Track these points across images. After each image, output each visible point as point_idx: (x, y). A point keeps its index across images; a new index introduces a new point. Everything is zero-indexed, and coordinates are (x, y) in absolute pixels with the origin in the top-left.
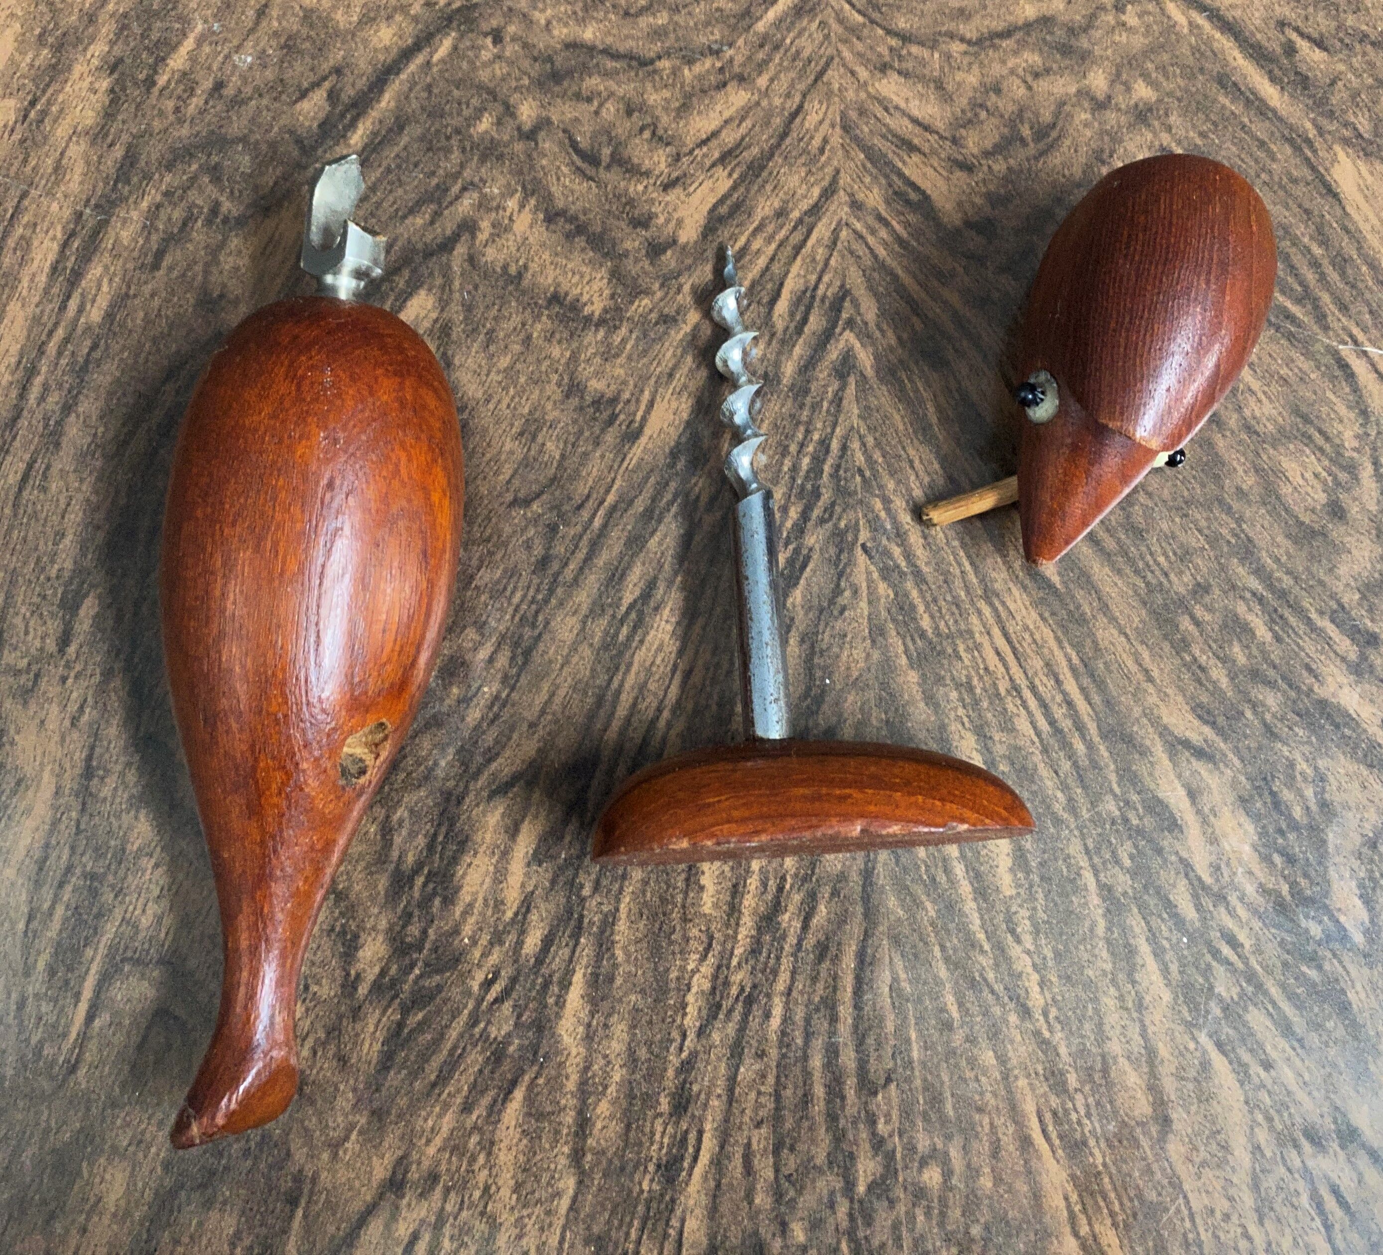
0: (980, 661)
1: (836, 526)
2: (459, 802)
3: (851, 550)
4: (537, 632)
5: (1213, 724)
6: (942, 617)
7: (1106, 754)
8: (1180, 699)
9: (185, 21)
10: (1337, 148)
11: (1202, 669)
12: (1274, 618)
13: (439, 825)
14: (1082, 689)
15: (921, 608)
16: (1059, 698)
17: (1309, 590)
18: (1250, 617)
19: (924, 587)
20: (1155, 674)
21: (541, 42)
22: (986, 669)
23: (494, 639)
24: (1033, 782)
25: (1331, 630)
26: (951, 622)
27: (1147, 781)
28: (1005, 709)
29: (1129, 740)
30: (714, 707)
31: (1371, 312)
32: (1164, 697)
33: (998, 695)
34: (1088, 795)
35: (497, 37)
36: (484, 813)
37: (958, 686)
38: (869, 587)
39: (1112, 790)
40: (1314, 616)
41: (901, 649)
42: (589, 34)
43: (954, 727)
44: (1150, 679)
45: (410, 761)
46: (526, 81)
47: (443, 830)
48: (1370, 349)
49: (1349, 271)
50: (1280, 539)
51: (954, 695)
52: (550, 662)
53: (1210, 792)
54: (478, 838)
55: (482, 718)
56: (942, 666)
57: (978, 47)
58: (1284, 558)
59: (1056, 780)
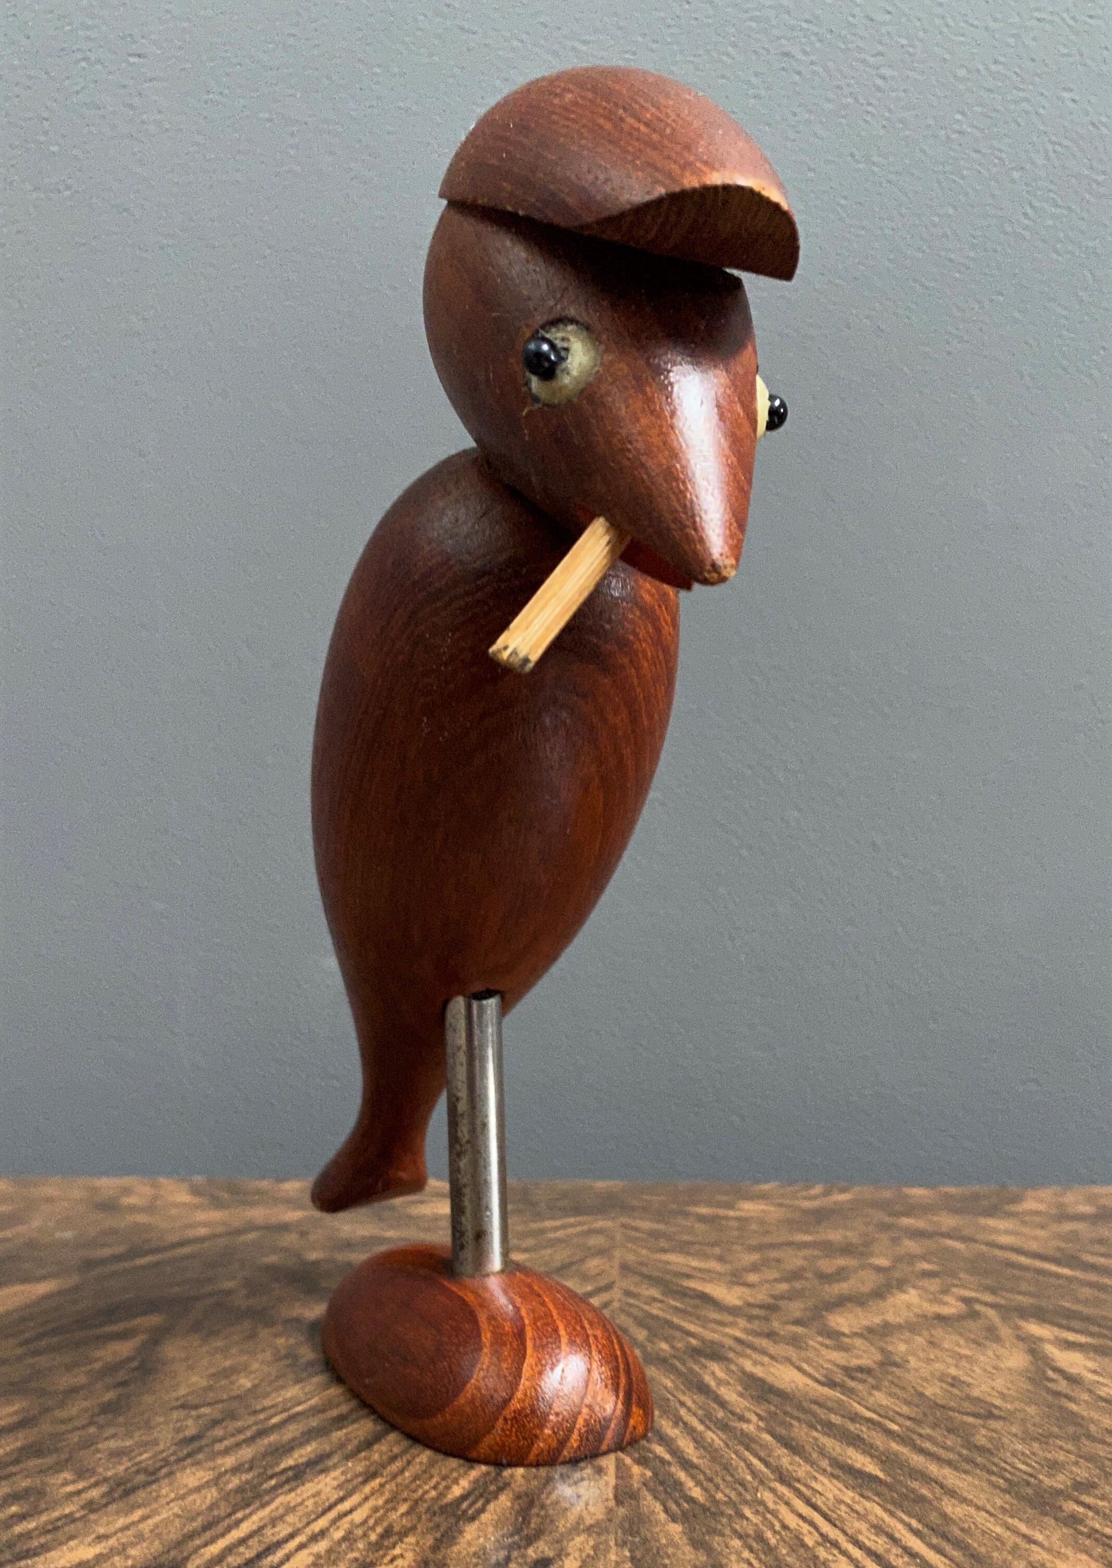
4: (153, 1478)
22: (785, 1527)
23: (92, 1480)
26: (733, 1495)
28: (815, 1556)
30: (373, 1537)
33: (803, 1545)
37: (740, 1537)
41: (658, 1507)
51: (736, 1543)
52: (158, 1496)
55: (36, 1528)
56: (720, 1522)
57: (759, 1248)
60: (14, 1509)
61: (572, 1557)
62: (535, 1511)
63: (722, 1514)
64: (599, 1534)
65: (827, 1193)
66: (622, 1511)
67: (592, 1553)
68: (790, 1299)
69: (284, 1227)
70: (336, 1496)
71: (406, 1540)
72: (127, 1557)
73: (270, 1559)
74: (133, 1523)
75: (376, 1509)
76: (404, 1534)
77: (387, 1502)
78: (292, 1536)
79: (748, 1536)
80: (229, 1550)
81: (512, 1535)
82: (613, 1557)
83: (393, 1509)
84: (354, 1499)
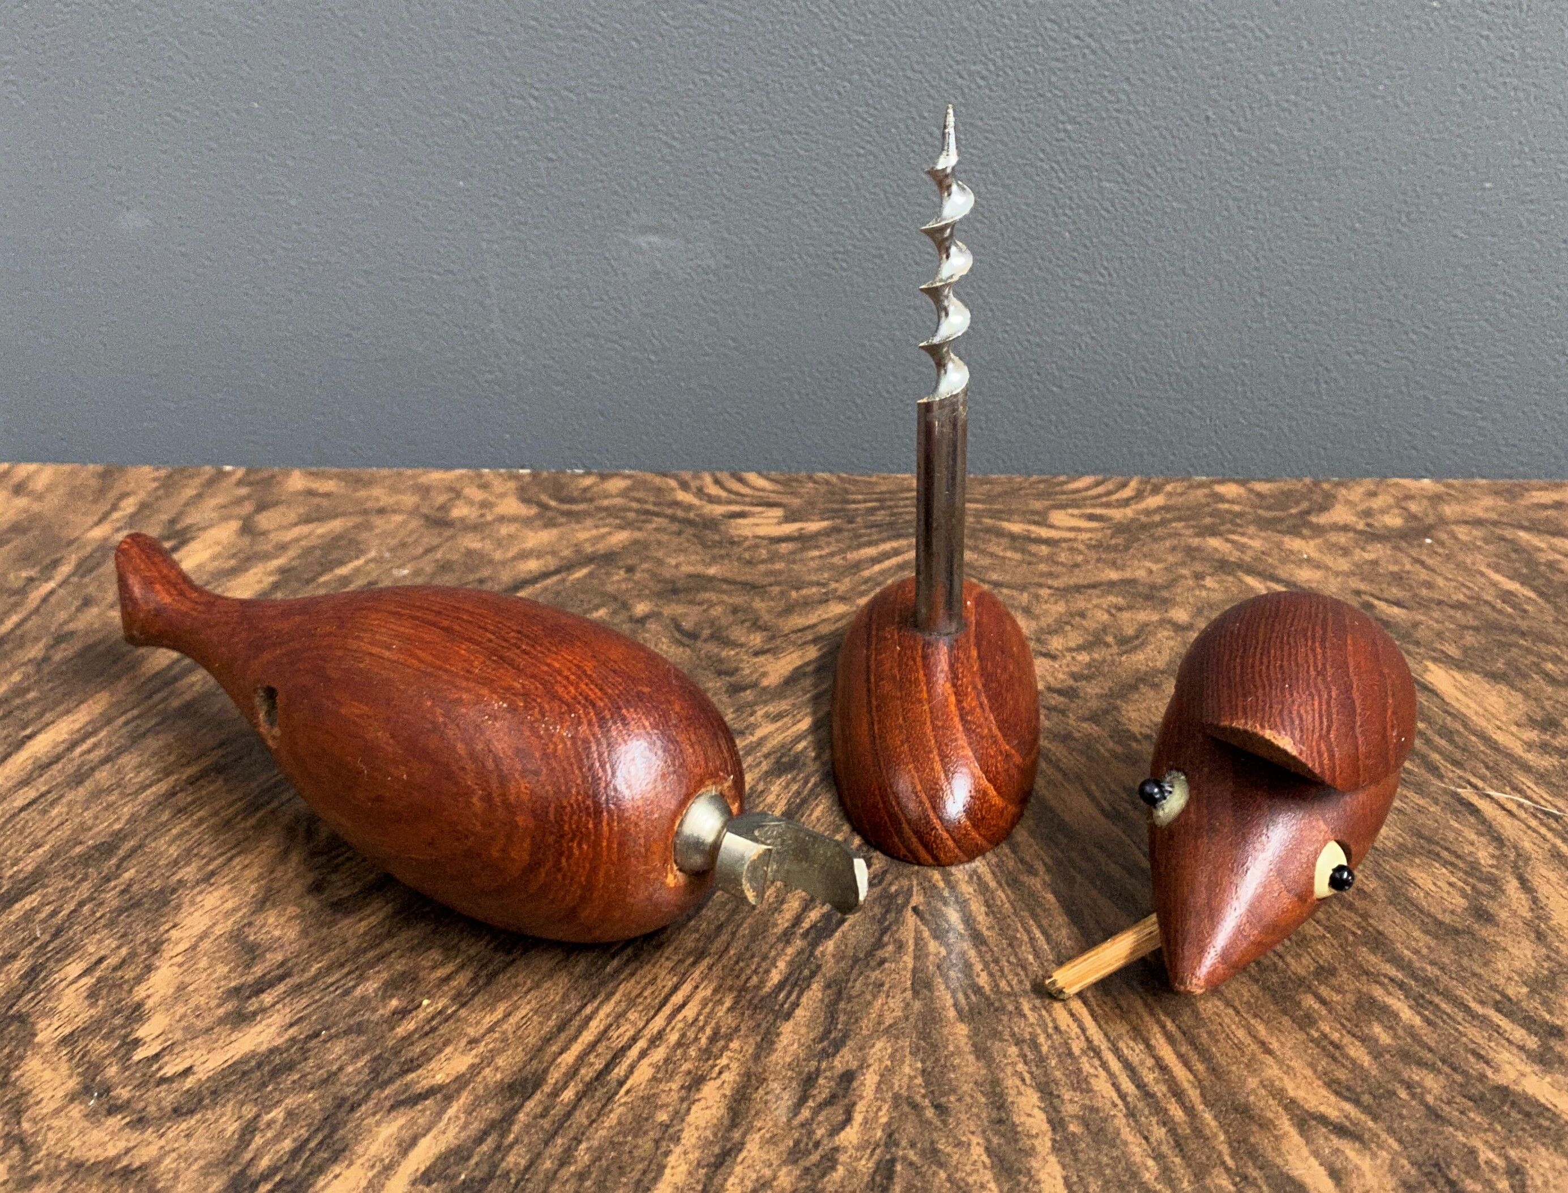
0: (1048, 1020)
1: (885, 891)
2: (352, 1109)
3: (900, 911)
4: (511, 957)
5: (1357, 1102)
6: (1003, 976)
7: (1214, 1124)
8: (1309, 1072)
9: (362, 552)
10: (1428, 663)
11: (1337, 1047)
12: (1419, 1003)
13: (318, 1130)
14: (1180, 1056)
15: (979, 968)
16: (1150, 1062)
17: (1463, 981)
18: (1390, 1001)
19: (984, 949)
20: (1275, 1045)
21: (667, 573)
22: (1056, 1028)
23: (460, 959)
24: (1114, 1146)
25: (1497, 1018)
26: (1014, 982)
27: (1270, 1154)
28: (1080, 1070)
29: (1244, 1110)
30: (704, 1041)
31: (1487, 768)
32: (1289, 1070)
33: (1070, 1054)
34: (1189, 1166)
35: (630, 570)
36: (378, 1124)
37: (1019, 1042)
38: (916, 944)
39: (1223, 1163)
40: (1473, 1005)
41: (949, 1002)
42: (712, 571)
43: (1011, 1082)
44: (1269, 1052)
45: (311, 1062)
46: (647, 592)
47: (320, 1136)
48: (1492, 793)
49: (1457, 739)
50: (1417, 934)
51: (1013, 1050)
52: (518, 984)
53: (1361, 1175)
54: (359, 1149)
55: (415, 1030)
56: (1000, 1021)
57: (1065, 592)
58: (1425, 951)
59: (1145, 1146)
60: (394, 1003)
61: (871, 1070)
62: (842, 1005)
63: (1003, 1008)
64: (897, 1038)
65: (1139, 496)
66: (917, 1005)
67: (889, 1063)
68: (1088, 678)
69: (609, 558)
70: (670, 984)
71: (732, 1045)
72: (497, 1069)
73: (616, 1071)
74: (496, 1023)
75: (704, 1003)
76: (729, 1038)
77: (715, 991)
78: (634, 1039)
79: (1023, 1041)
80: (581, 1059)
81: (821, 1040)
82: (907, 1070)
83: (720, 1002)
84: (686, 988)
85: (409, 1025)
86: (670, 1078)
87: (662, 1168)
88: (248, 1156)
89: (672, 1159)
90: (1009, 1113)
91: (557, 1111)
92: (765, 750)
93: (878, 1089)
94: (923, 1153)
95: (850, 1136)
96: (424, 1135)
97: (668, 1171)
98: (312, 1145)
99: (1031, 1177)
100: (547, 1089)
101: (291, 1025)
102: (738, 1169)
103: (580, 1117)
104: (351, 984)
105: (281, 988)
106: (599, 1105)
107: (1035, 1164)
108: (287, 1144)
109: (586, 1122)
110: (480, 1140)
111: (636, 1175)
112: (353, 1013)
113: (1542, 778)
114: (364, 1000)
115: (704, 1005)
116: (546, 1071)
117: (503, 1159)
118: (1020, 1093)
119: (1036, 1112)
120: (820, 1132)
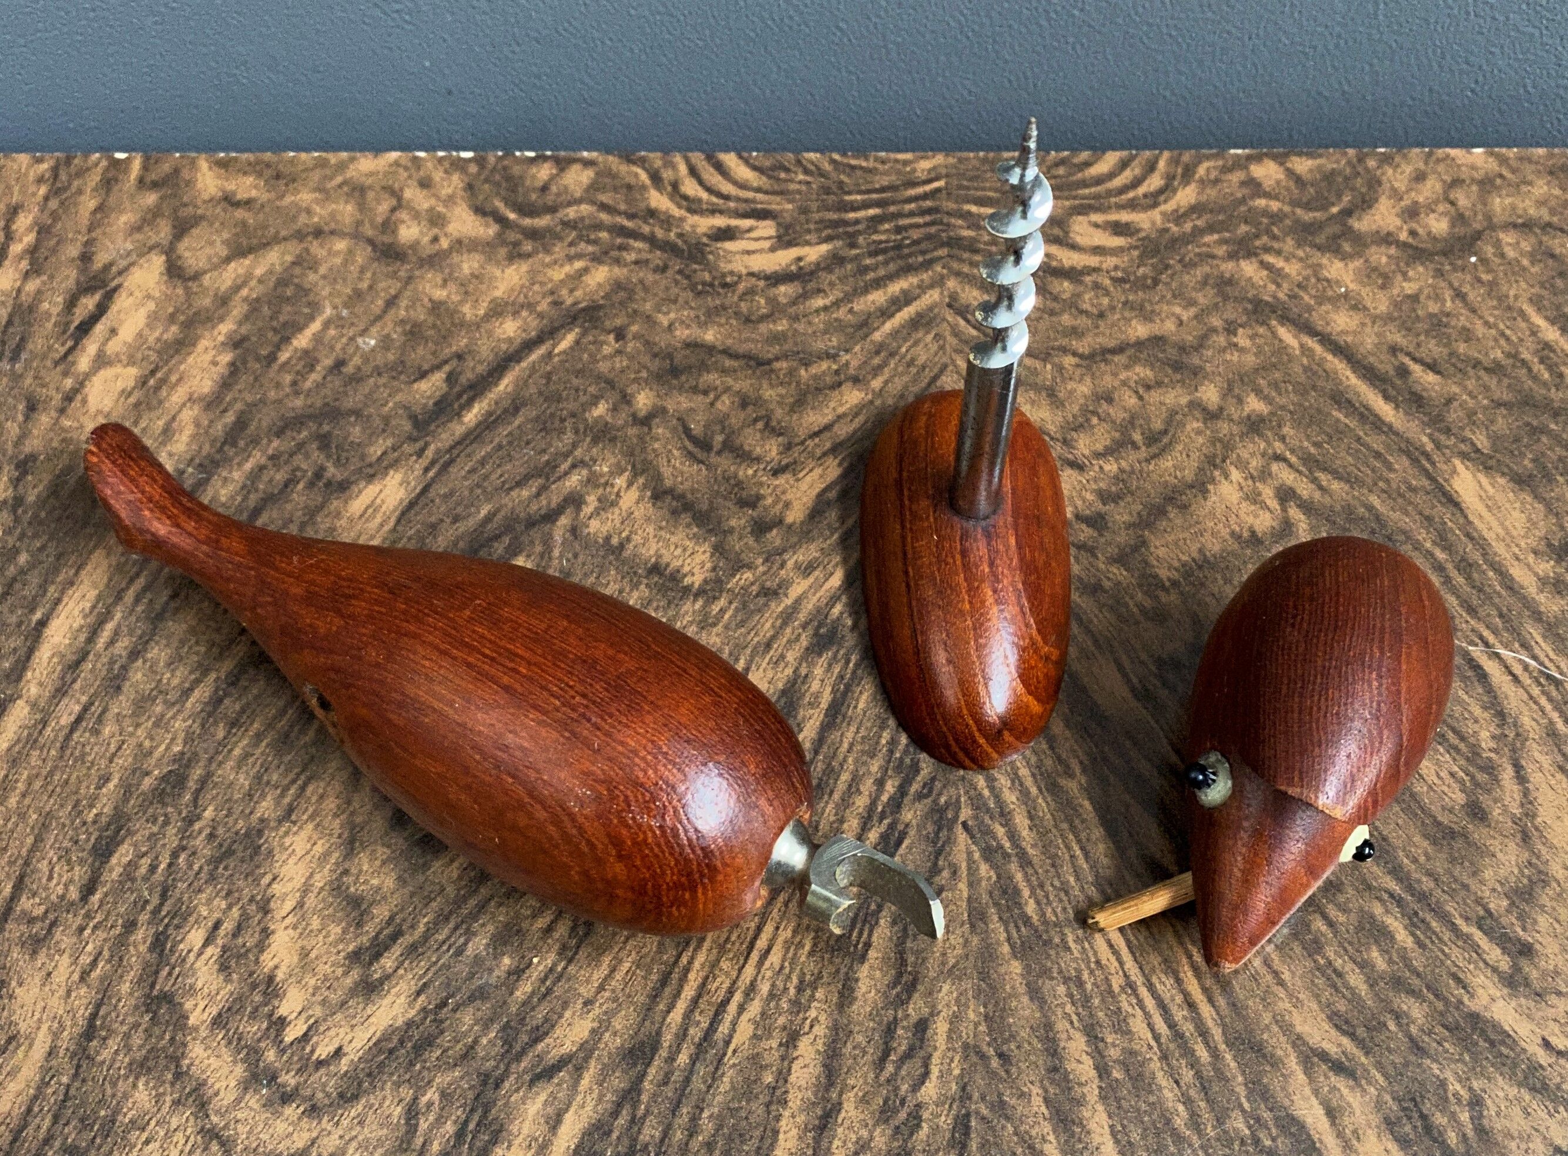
0: (1090, 953)
1: (935, 802)
2: (497, 1086)
3: (950, 829)
5: (1352, 1036)
6: (1049, 903)
7: (1233, 1064)
8: (1314, 1006)
9: (315, 308)
10: (1457, 462)
11: (1340, 975)
12: (1413, 921)
13: (472, 1110)
14: (1205, 990)
15: (1026, 893)
16: (1179, 999)
17: (1452, 893)
18: (1389, 920)
19: (1030, 871)
20: (1286, 976)
21: (662, 341)
22: (1098, 962)
24: (1151, 1092)
25: (1478, 936)
26: (1059, 910)
27: (1280, 1095)
28: (1120, 1009)
29: (1258, 1049)
30: (792, 991)
31: (1501, 616)
32: (1297, 1004)
33: (1110, 991)
34: (1213, 1110)
35: (620, 335)
36: (524, 1100)
37: (1066, 980)
38: (969, 868)
39: (1240, 1105)
40: (1459, 922)
41: (1003, 936)
42: (710, 336)
43: (1061, 1025)
44: (1281, 983)
45: (448, 1036)
46: (644, 374)
47: (476, 1118)
48: (1502, 651)
49: (1475, 576)
50: (1417, 839)
51: (1061, 990)
53: (1353, 1113)
54: (514, 1128)
55: (533, 993)
56: (1048, 956)
57: (1090, 361)
58: (1422, 859)
59: (1176, 1090)
60: (506, 961)
61: (941, 1016)
63: (1050, 941)
64: (960, 979)
65: (1168, 187)
66: (975, 941)
67: (955, 1008)
68: (1116, 499)
69: (593, 316)
71: (817, 995)
72: (615, 1034)
73: (721, 1028)
75: (787, 944)
76: (814, 986)
77: (795, 932)
78: (731, 992)
79: (1070, 978)
80: (688, 1016)
81: (894, 987)
83: (800, 945)
84: (769, 929)
85: (524, 989)
86: (770, 1036)
87: (776, 1132)
88: (419, 1141)
89: (783, 1123)
90: (1061, 1059)
91: (677, 1076)
92: (802, 616)
93: (949, 1038)
94: (992, 1107)
95: (930, 1090)
96: (567, 1110)
97: (781, 1136)
98: (472, 1126)
99: (1083, 1127)
100: (663, 1053)
101: (418, 993)
102: (840, 1130)
103: (697, 1083)
104: (462, 940)
105: (397, 950)
106: (711, 1068)
107: (1086, 1113)
108: (450, 1128)
109: (703, 1087)
110: (615, 1114)
111: (755, 1142)
112: (471, 976)
113: (1551, 629)
114: (477, 960)
115: (788, 950)
116: (659, 1033)
117: (639, 1132)
118: (1070, 1038)
119: (1085, 1058)
120: (904, 1087)
